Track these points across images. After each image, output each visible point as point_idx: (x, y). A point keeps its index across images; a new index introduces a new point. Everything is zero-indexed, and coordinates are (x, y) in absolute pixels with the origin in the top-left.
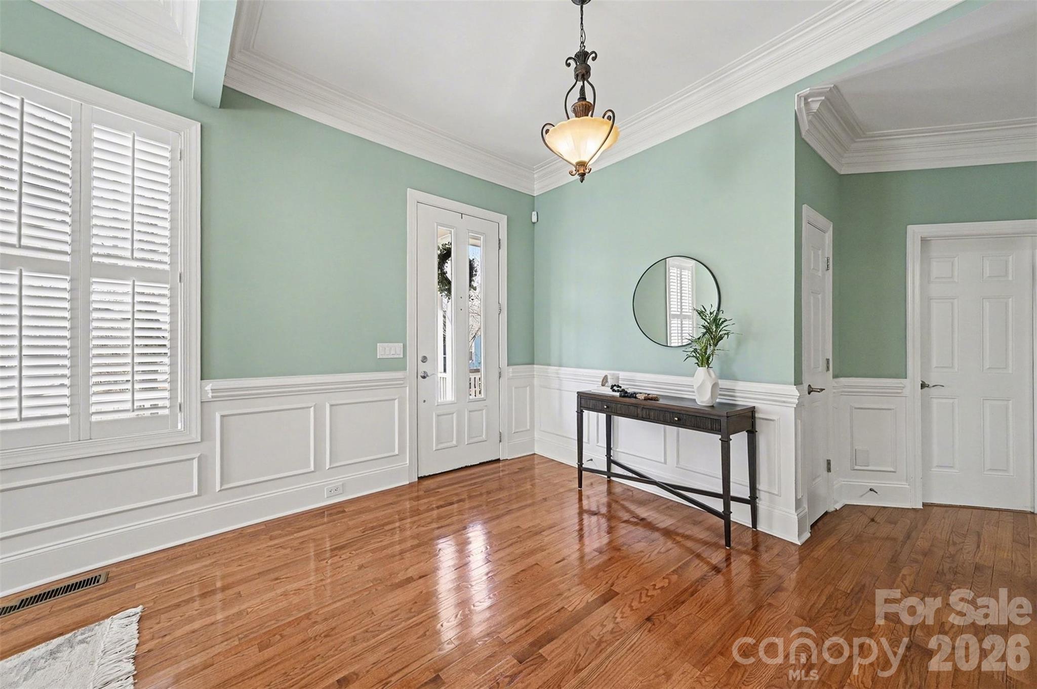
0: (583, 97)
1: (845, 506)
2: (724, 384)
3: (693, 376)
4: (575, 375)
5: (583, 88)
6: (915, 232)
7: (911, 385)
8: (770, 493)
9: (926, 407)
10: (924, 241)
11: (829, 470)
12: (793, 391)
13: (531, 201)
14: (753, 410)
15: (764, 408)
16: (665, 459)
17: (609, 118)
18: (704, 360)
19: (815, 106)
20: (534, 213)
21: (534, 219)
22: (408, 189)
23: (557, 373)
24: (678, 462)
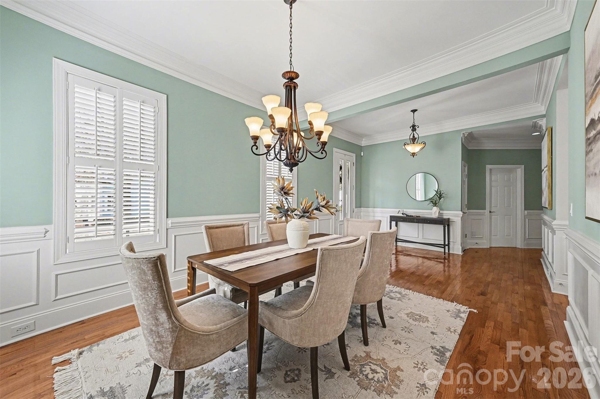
0: (414, 136)
1: (469, 248)
2: (441, 212)
3: (432, 210)
4: (382, 211)
5: (414, 134)
6: (488, 167)
7: (487, 212)
8: (453, 242)
9: (491, 218)
10: (491, 170)
11: (466, 237)
12: (461, 213)
13: (361, 148)
14: (449, 219)
15: (452, 218)
16: (418, 236)
17: (424, 144)
18: (435, 204)
19: (466, 135)
20: (362, 153)
21: (362, 155)
22: (334, 148)
23: (373, 211)
24: (423, 237)
